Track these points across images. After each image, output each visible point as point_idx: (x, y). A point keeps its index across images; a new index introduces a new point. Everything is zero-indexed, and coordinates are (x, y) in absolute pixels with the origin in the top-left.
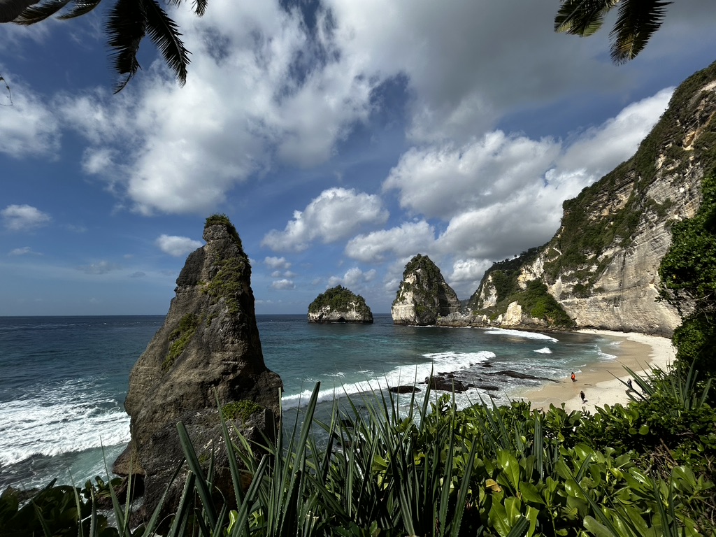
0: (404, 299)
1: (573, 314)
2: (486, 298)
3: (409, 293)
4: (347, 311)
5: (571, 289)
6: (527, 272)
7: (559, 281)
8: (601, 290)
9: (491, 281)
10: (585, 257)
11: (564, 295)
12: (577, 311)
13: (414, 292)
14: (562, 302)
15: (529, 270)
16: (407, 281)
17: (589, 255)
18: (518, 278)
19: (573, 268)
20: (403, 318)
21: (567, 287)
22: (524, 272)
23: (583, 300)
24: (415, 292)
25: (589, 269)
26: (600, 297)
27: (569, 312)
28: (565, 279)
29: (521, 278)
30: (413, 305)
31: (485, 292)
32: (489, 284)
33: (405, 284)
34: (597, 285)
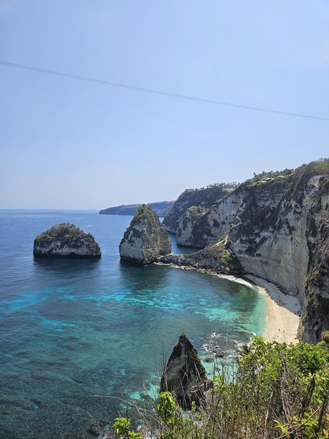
0: (133, 242)
1: (244, 264)
2: (184, 229)
4: (78, 247)
5: (244, 249)
7: (238, 241)
8: (259, 255)
9: (188, 216)
10: (254, 231)
11: (240, 252)
12: (246, 263)
13: (142, 239)
14: (239, 255)
16: (137, 228)
17: (256, 230)
18: (208, 216)
19: (247, 236)
20: (132, 257)
21: (242, 247)
23: (250, 257)
25: (255, 239)
26: (259, 258)
27: (242, 263)
28: (241, 241)
30: (142, 249)
31: (183, 224)
32: (187, 218)
33: (134, 230)
34: (257, 252)
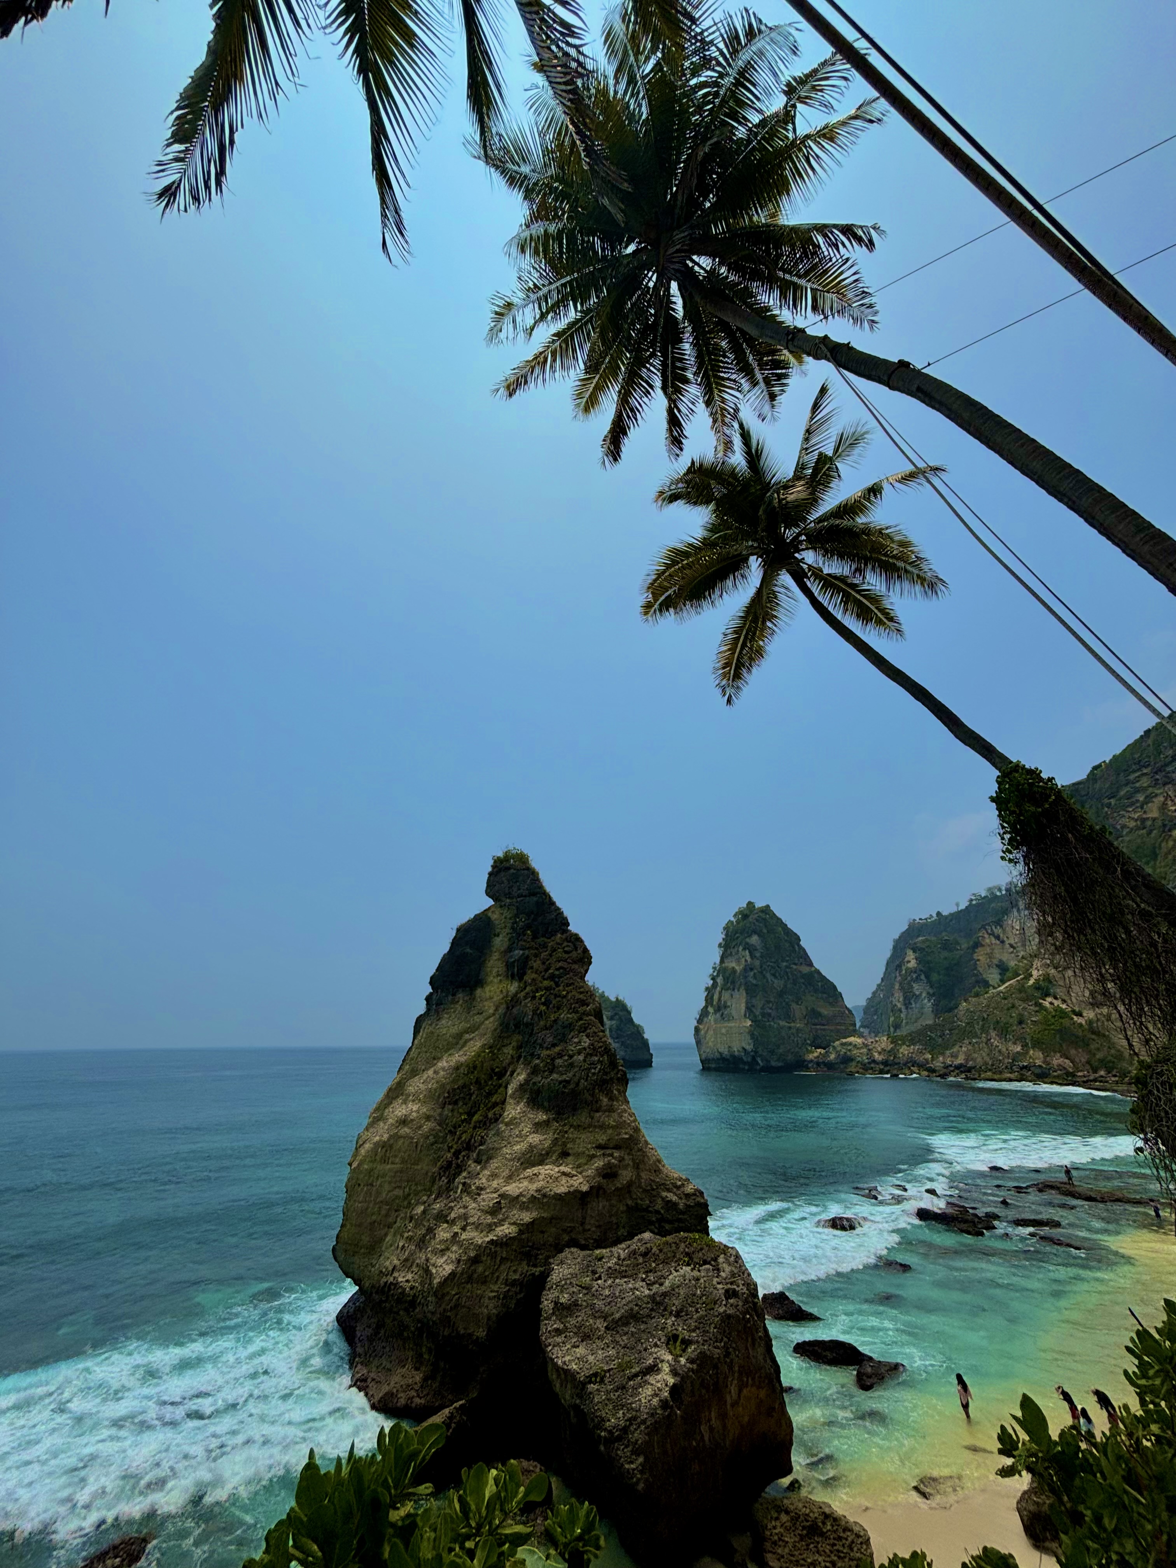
0: (726, 1007)
3: (736, 994)
6: (994, 941)
9: (913, 964)
13: (746, 990)
15: (998, 937)
16: (731, 964)
18: (975, 956)
20: (725, 1052)
22: (988, 941)
24: (751, 991)
29: (980, 955)
30: (749, 1023)
31: (902, 988)
32: (910, 971)
33: (726, 972)
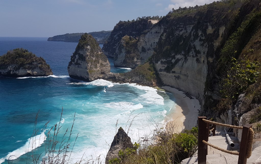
0: (79, 64)
2: (119, 54)
4: (32, 69)
5: (164, 68)
7: (159, 62)
8: (174, 72)
11: (161, 70)
12: (165, 78)
14: (160, 73)
16: (81, 53)
17: (172, 54)
18: (137, 44)
19: (166, 58)
20: (79, 76)
21: (162, 66)
23: (167, 74)
24: (88, 62)
25: (171, 60)
26: (174, 75)
27: (162, 78)
28: (162, 63)
30: (87, 70)
31: (119, 50)
32: (121, 45)
33: (79, 54)
34: (173, 70)
